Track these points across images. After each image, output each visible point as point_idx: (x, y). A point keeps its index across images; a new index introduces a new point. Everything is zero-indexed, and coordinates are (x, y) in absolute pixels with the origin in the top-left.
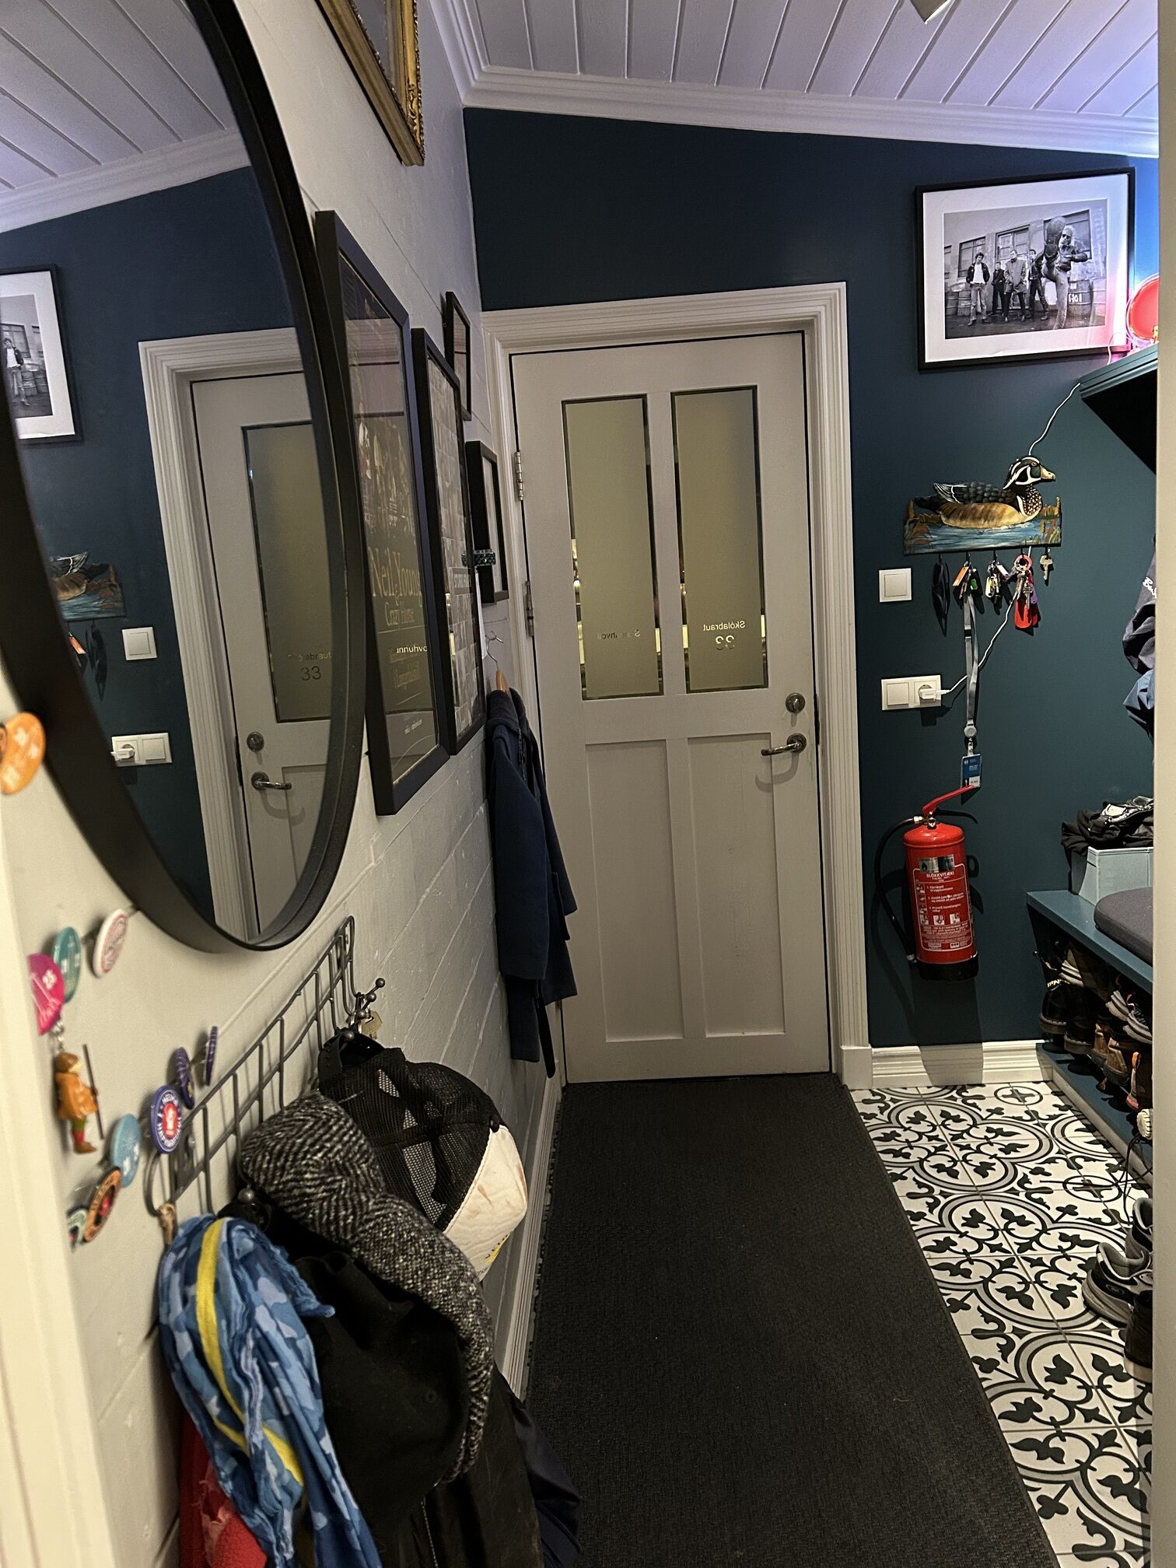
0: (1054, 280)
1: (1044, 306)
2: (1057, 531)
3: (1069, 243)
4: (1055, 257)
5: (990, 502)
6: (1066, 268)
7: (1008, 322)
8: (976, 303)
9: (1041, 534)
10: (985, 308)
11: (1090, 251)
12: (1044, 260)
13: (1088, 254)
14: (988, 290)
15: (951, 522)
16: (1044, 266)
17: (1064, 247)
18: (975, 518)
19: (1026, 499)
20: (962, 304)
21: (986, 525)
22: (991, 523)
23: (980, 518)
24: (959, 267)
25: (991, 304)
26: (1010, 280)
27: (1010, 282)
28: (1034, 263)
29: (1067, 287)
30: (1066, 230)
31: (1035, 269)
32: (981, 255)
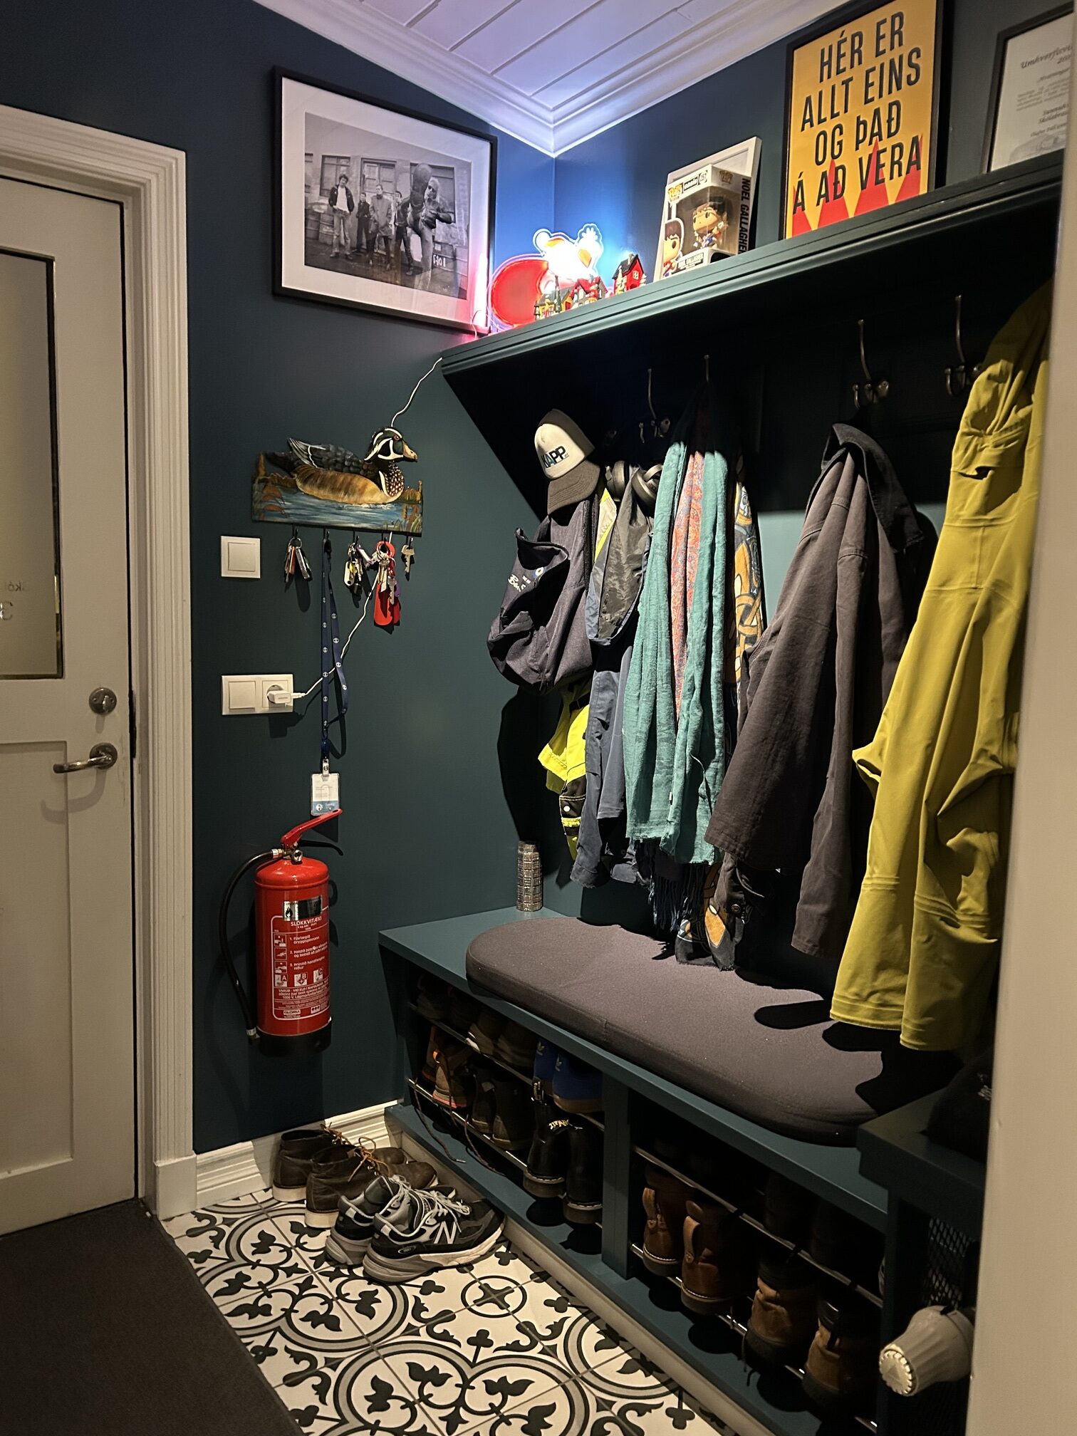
0: (420, 233)
1: (409, 260)
2: (418, 519)
3: (435, 197)
4: (420, 209)
5: (350, 472)
6: (431, 225)
7: (373, 266)
8: (339, 232)
9: (402, 519)
10: (349, 241)
11: (454, 213)
12: (410, 208)
13: (452, 216)
14: (352, 222)
15: (307, 489)
16: (409, 214)
17: (429, 200)
18: (335, 490)
19: (389, 477)
20: (325, 229)
21: (346, 499)
22: (353, 499)
23: (340, 490)
24: (322, 185)
25: (355, 240)
26: (376, 218)
27: (375, 221)
28: (400, 208)
29: (432, 246)
30: (433, 181)
31: (401, 214)
32: (345, 178)
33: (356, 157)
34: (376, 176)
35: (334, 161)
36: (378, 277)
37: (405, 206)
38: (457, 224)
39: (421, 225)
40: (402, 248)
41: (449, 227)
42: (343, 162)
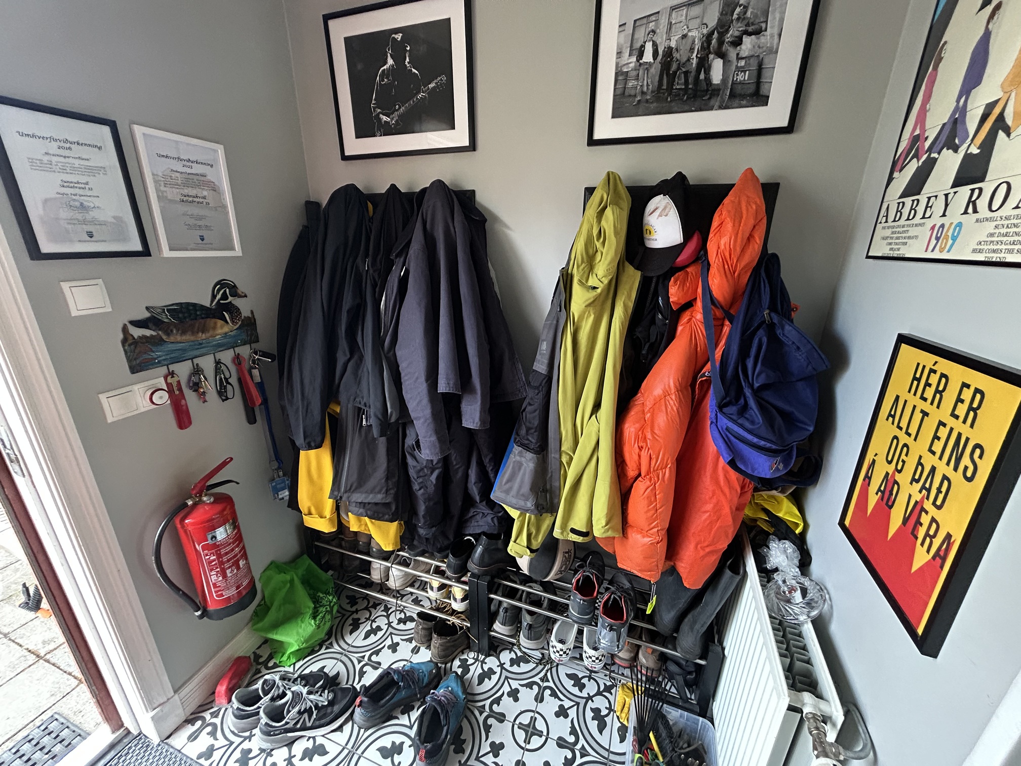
0: (723, 56)
1: (707, 84)
3: (745, 13)
4: (727, 31)
6: (737, 42)
7: (671, 101)
8: (643, 82)
10: (650, 87)
11: (766, 22)
12: (716, 35)
13: (763, 25)
15: (172, 339)
16: (714, 41)
17: (738, 19)
18: (194, 333)
19: (231, 313)
20: (630, 84)
21: (204, 337)
22: (208, 335)
23: (198, 332)
24: (631, 46)
25: (656, 84)
26: (678, 58)
27: (677, 60)
28: (704, 38)
29: (735, 63)
31: (705, 44)
32: (654, 31)
34: (684, 18)
35: (645, 21)
36: (676, 109)
37: (710, 35)
39: (726, 47)
40: (702, 76)
42: (653, 18)
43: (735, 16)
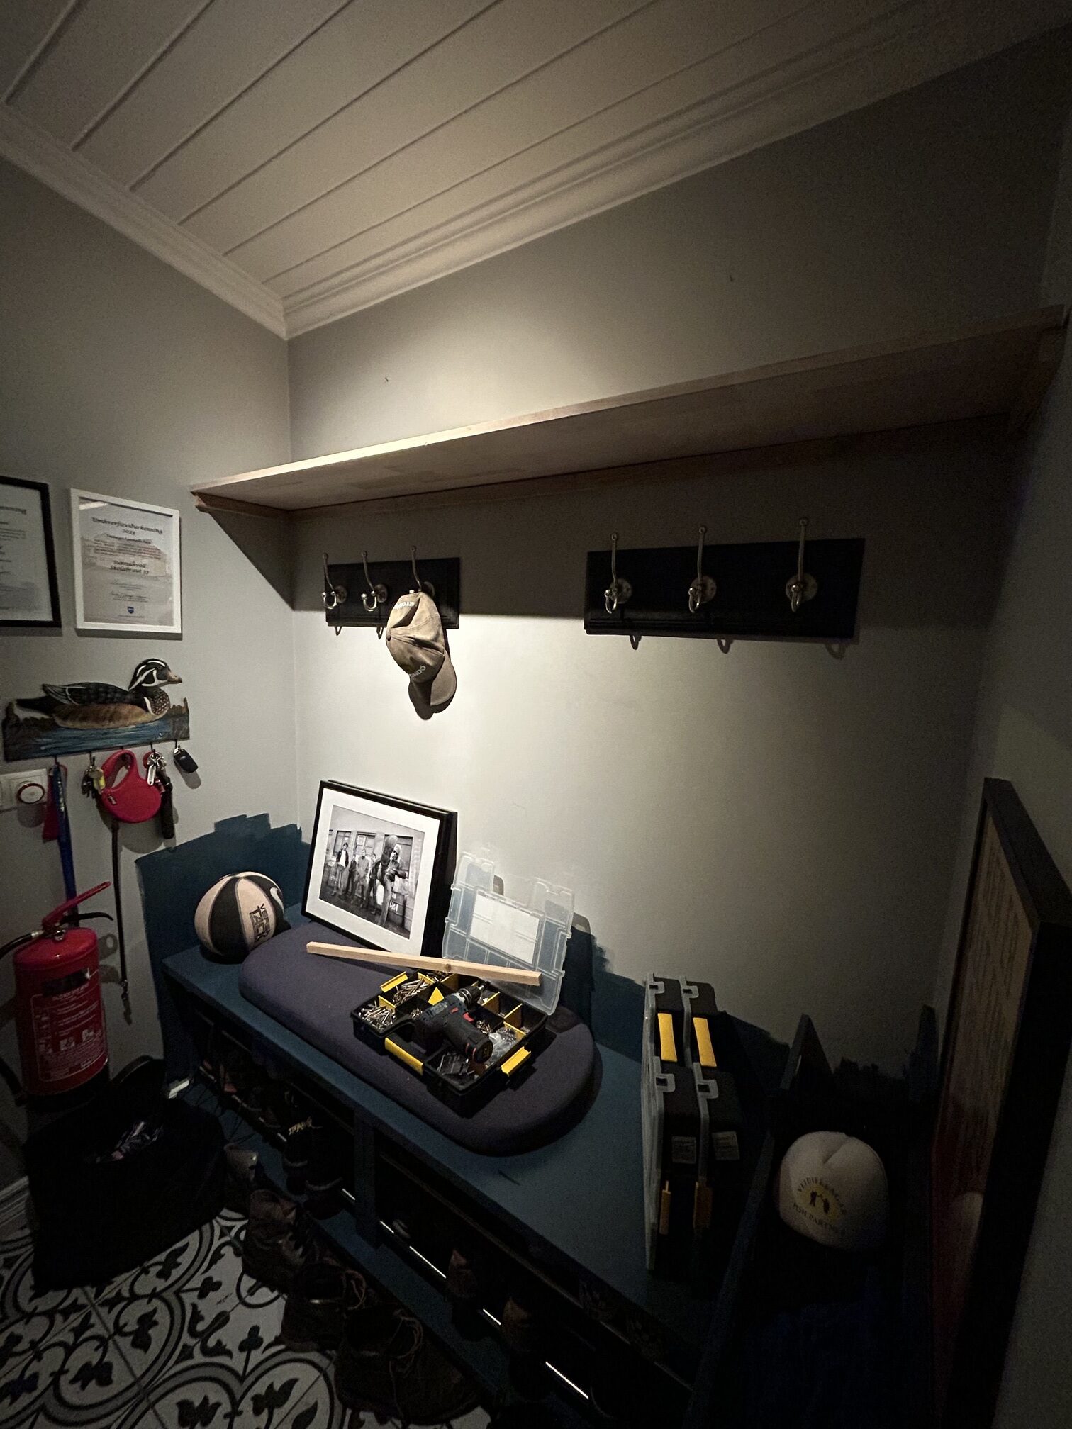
1: (374, 902)
5: (115, 703)
7: (353, 904)
8: (339, 879)
10: (343, 886)
13: (407, 873)
15: (69, 724)
18: (98, 720)
19: (154, 699)
21: (112, 725)
22: (118, 723)
23: (104, 719)
25: (346, 885)
27: (358, 874)
28: (374, 866)
29: (390, 894)
30: (397, 847)
32: (347, 844)
33: (354, 832)
34: (363, 844)
35: (343, 834)
37: (377, 864)
38: (409, 880)
39: (386, 878)
40: (371, 894)
41: (404, 881)
42: (347, 834)
43: (391, 858)
